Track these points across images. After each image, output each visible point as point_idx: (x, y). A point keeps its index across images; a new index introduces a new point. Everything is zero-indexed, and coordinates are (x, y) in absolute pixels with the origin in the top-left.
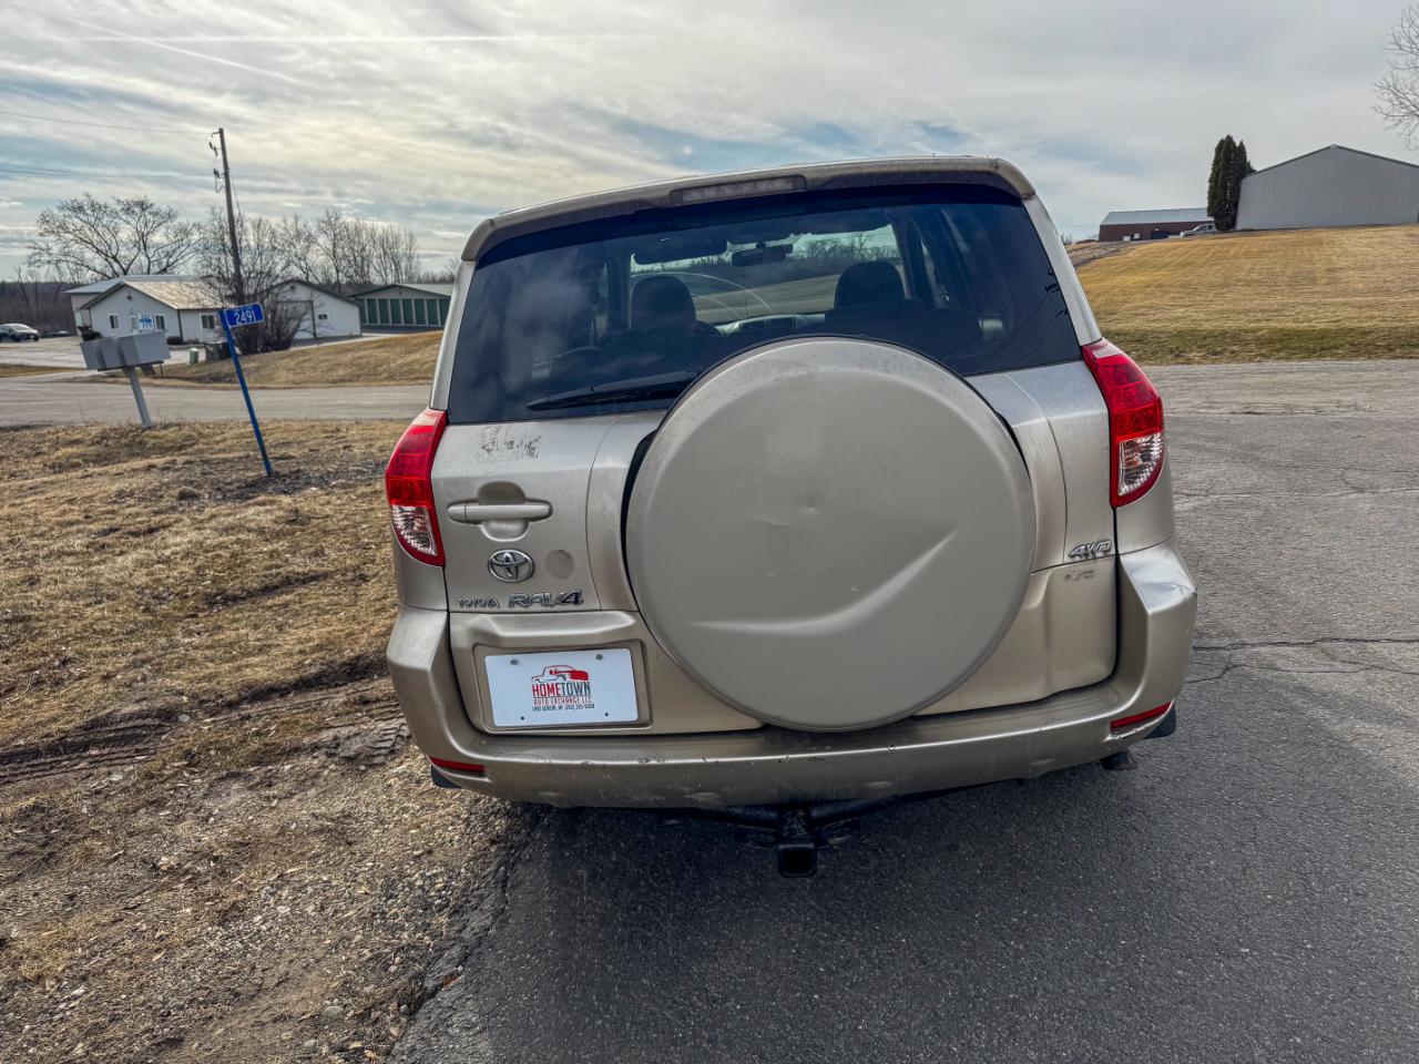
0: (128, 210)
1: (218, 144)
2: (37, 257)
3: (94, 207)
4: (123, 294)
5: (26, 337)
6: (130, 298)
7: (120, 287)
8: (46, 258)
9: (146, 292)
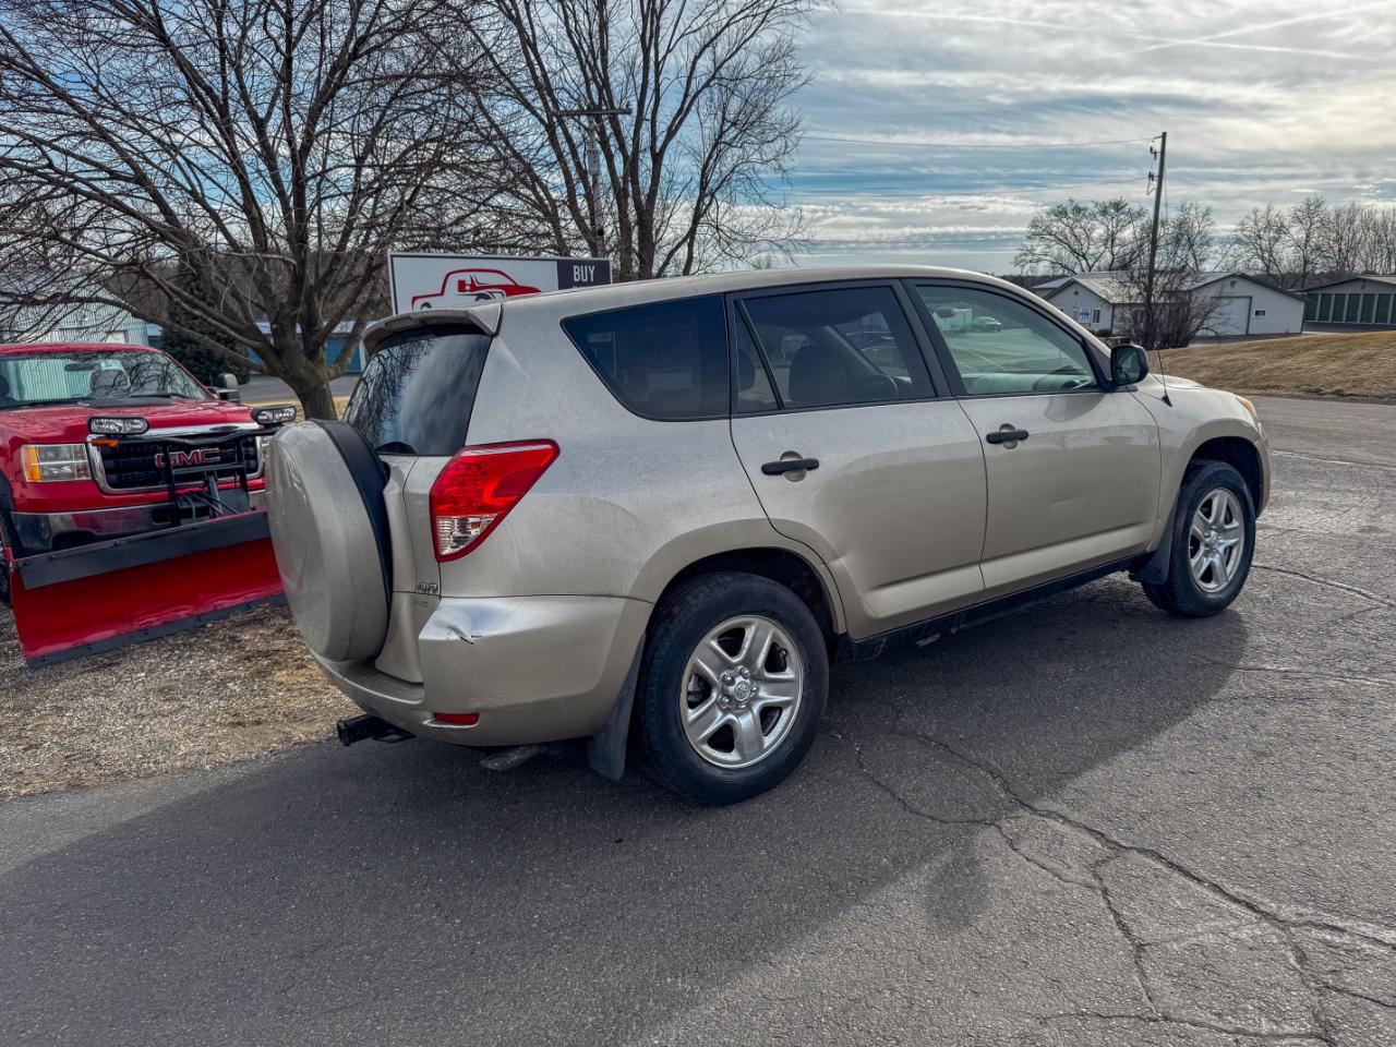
0: (1104, 212)
1: (1158, 147)
2: (1023, 257)
3: (1078, 210)
4: (1073, 289)
5: (992, 328)
6: (1076, 293)
7: (1072, 283)
8: (1029, 258)
9: (1090, 287)
